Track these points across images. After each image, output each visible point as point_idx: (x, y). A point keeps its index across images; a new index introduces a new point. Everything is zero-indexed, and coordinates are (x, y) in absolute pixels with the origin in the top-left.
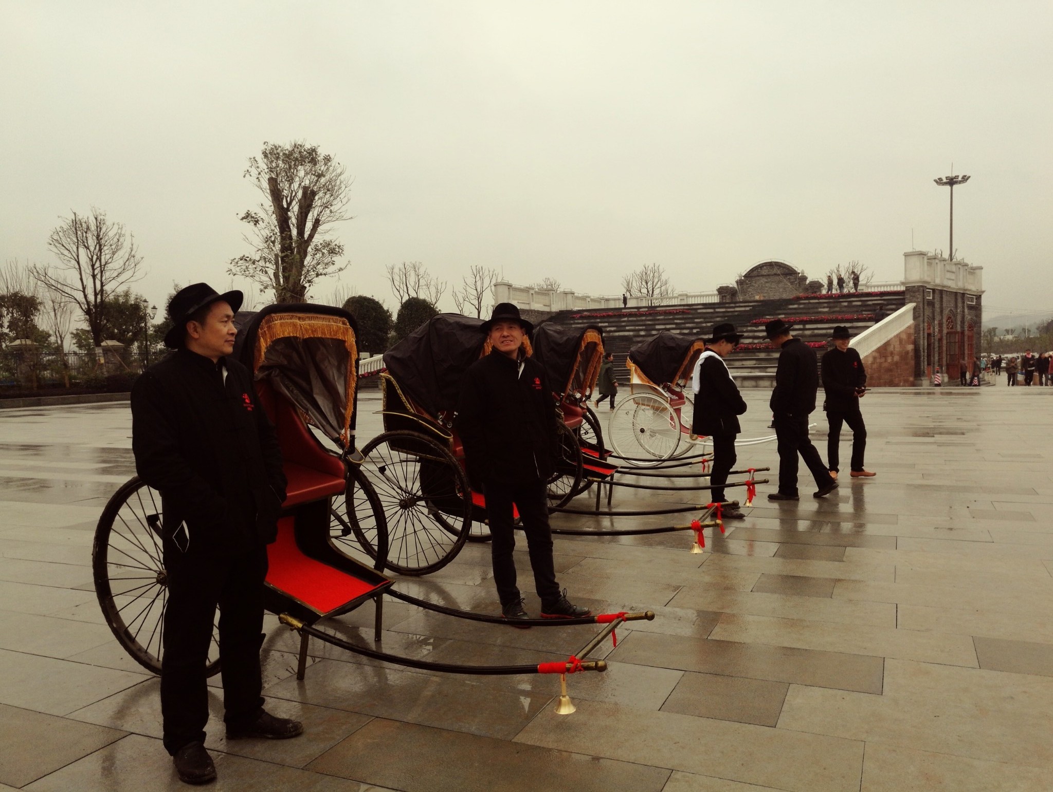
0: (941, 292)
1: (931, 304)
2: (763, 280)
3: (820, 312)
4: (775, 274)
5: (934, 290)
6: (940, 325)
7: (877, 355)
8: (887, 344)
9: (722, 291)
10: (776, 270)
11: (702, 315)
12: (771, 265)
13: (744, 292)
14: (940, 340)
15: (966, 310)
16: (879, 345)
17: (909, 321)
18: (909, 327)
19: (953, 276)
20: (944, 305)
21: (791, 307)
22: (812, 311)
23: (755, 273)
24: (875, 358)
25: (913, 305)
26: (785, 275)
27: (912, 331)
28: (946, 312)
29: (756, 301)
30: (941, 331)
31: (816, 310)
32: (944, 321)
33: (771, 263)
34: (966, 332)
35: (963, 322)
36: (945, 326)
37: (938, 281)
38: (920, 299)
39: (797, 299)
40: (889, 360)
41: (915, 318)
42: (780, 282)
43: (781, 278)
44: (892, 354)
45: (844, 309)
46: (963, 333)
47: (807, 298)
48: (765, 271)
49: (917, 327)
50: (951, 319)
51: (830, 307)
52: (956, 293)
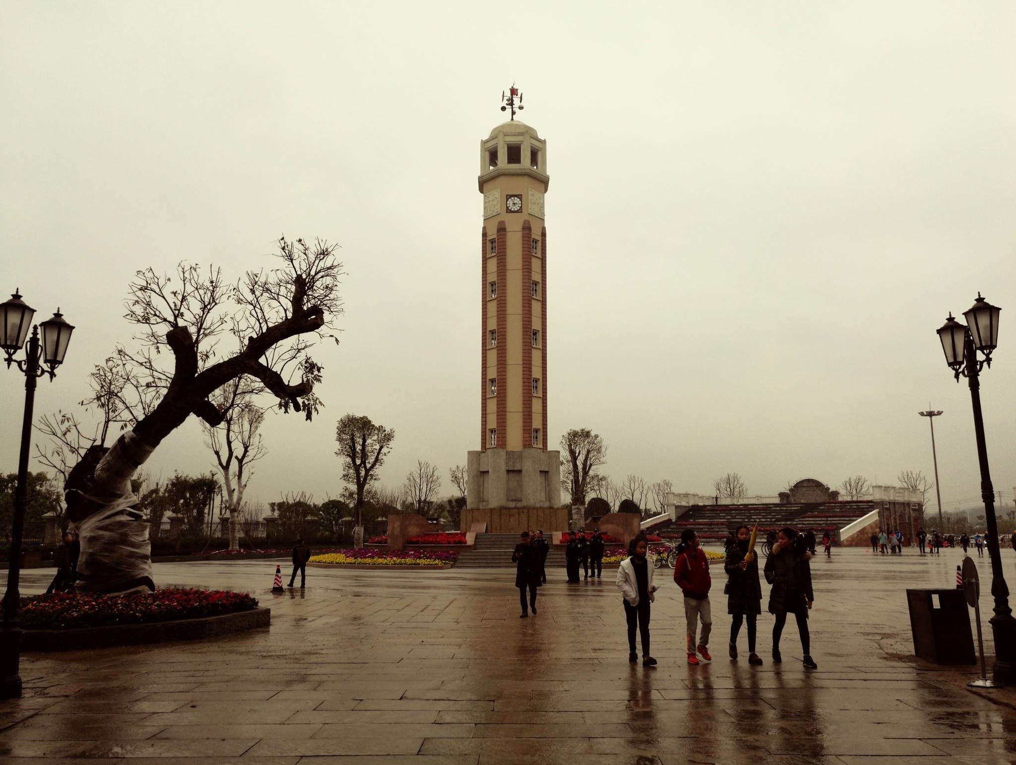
0: (894, 503)
1: (888, 509)
2: (804, 489)
3: (835, 512)
4: (811, 486)
5: (889, 503)
6: (895, 519)
7: (859, 533)
8: (864, 529)
9: (782, 495)
10: (811, 484)
11: (775, 511)
12: (809, 481)
13: (794, 495)
14: (895, 527)
15: (911, 511)
16: (859, 529)
17: (876, 518)
18: (876, 521)
19: (901, 495)
20: (897, 509)
21: (821, 508)
22: (831, 511)
23: (800, 485)
24: (858, 535)
25: (877, 510)
26: (817, 486)
27: (878, 522)
28: (898, 514)
29: (802, 504)
30: (895, 522)
31: (833, 510)
32: (897, 517)
33: (808, 479)
34: (912, 523)
35: (909, 518)
36: (898, 520)
37: (892, 498)
38: (881, 507)
39: (824, 503)
40: (866, 536)
41: (879, 516)
42: (814, 491)
43: (815, 488)
44: (867, 533)
45: (848, 510)
46: (910, 524)
47: (829, 503)
48: (805, 484)
49: (880, 521)
50: (901, 516)
51: (841, 509)
52: (904, 503)
